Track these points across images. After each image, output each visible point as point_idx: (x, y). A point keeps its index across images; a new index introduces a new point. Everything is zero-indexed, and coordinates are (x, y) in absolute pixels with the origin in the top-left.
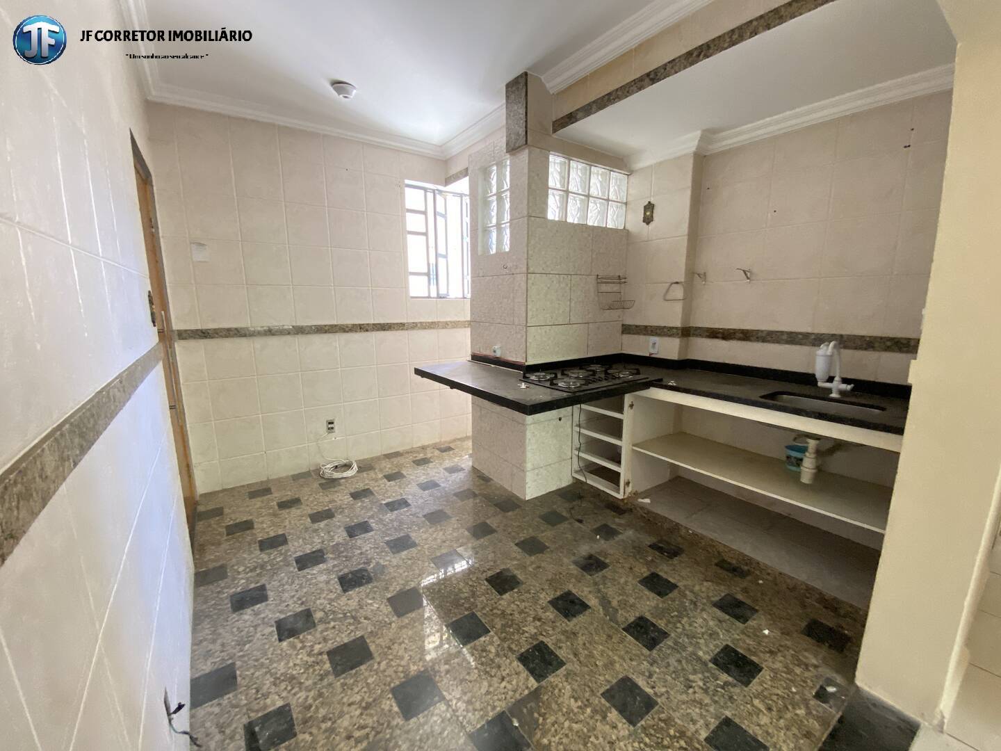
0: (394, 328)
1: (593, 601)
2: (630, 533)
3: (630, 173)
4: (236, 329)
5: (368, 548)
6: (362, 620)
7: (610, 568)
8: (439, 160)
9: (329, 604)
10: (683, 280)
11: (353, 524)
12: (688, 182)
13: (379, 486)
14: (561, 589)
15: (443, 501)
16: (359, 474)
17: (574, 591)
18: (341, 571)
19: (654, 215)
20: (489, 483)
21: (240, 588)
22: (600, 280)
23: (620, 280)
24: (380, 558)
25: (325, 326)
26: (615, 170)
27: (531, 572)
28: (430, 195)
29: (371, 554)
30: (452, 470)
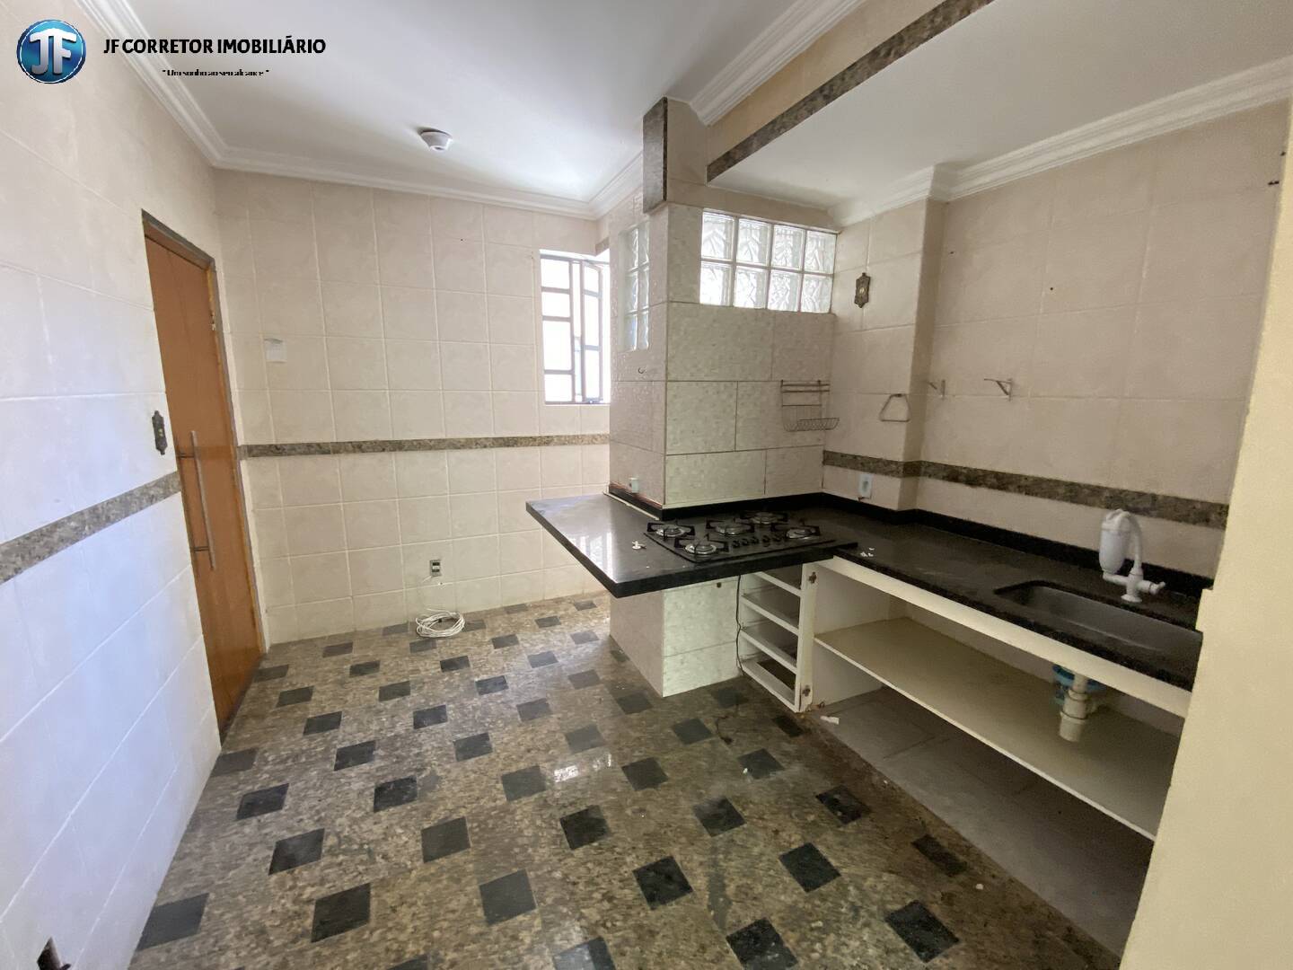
0: (521, 443)
1: (699, 882)
2: (796, 769)
3: (839, 230)
4: (318, 445)
5: (430, 748)
6: (378, 859)
7: (745, 826)
8: (586, 220)
9: (350, 826)
10: (907, 392)
11: (426, 708)
12: (918, 243)
13: (480, 654)
14: (661, 851)
15: (552, 687)
16: (464, 634)
17: (678, 858)
18: (384, 776)
19: (870, 292)
20: (623, 665)
21: (259, 785)
22: (785, 388)
23: (820, 387)
24: (439, 765)
25: (431, 440)
26: (811, 228)
27: (628, 816)
28: (576, 267)
29: (431, 757)
30: (581, 639)
